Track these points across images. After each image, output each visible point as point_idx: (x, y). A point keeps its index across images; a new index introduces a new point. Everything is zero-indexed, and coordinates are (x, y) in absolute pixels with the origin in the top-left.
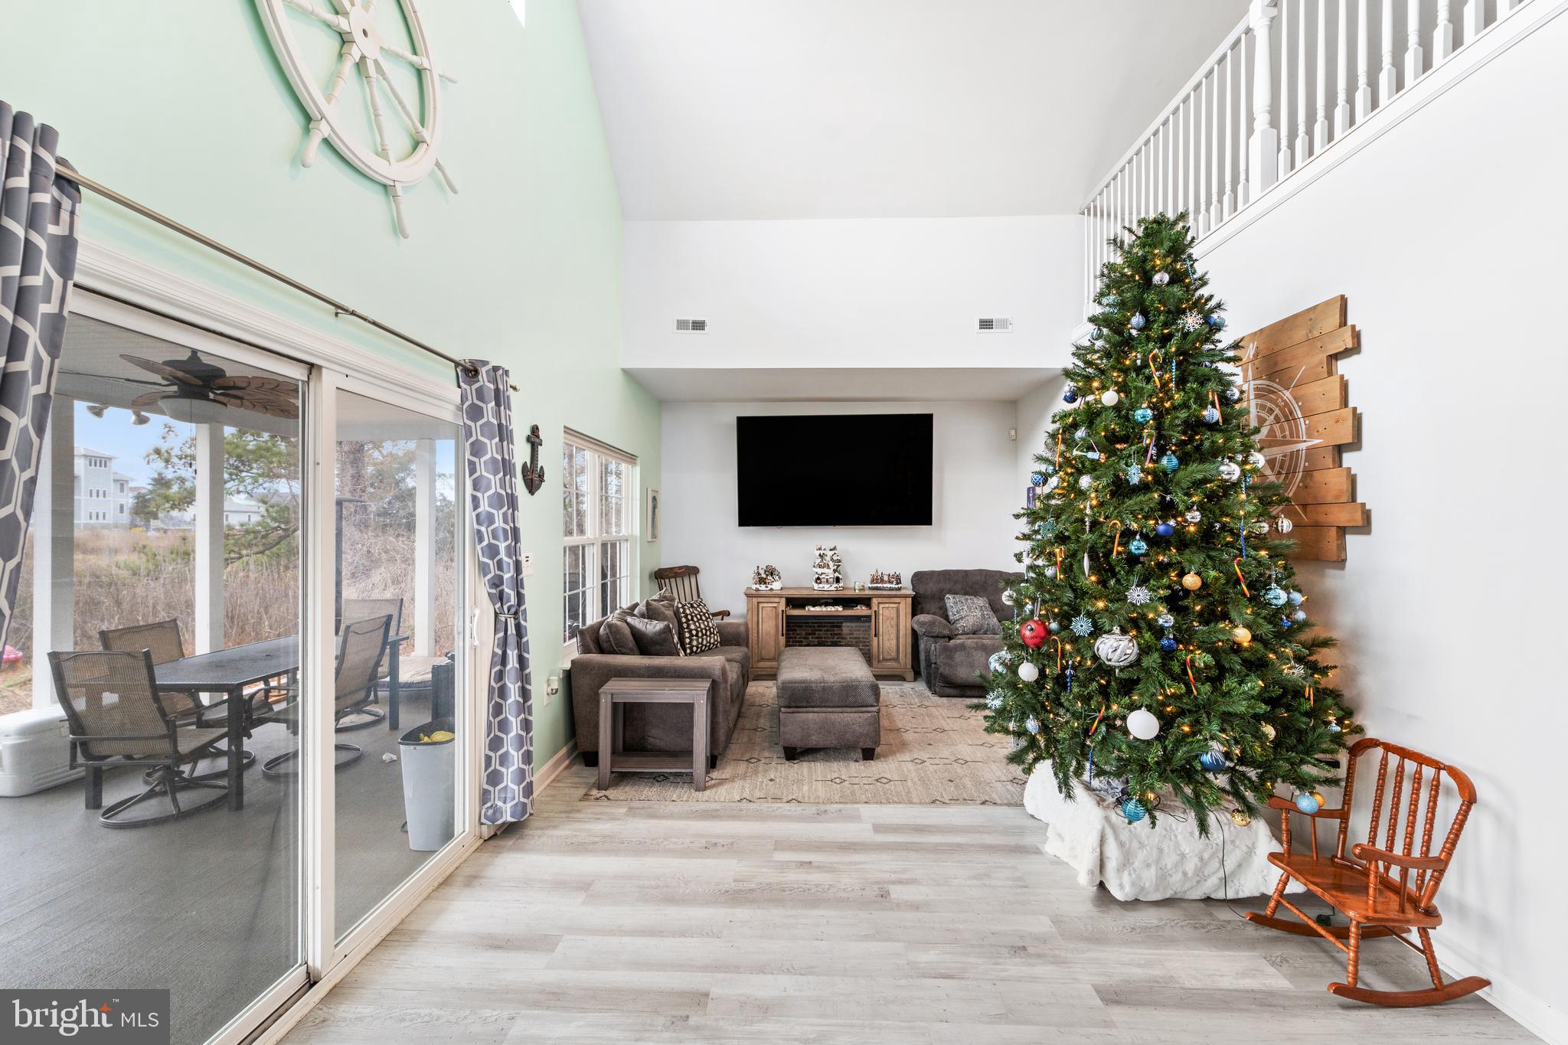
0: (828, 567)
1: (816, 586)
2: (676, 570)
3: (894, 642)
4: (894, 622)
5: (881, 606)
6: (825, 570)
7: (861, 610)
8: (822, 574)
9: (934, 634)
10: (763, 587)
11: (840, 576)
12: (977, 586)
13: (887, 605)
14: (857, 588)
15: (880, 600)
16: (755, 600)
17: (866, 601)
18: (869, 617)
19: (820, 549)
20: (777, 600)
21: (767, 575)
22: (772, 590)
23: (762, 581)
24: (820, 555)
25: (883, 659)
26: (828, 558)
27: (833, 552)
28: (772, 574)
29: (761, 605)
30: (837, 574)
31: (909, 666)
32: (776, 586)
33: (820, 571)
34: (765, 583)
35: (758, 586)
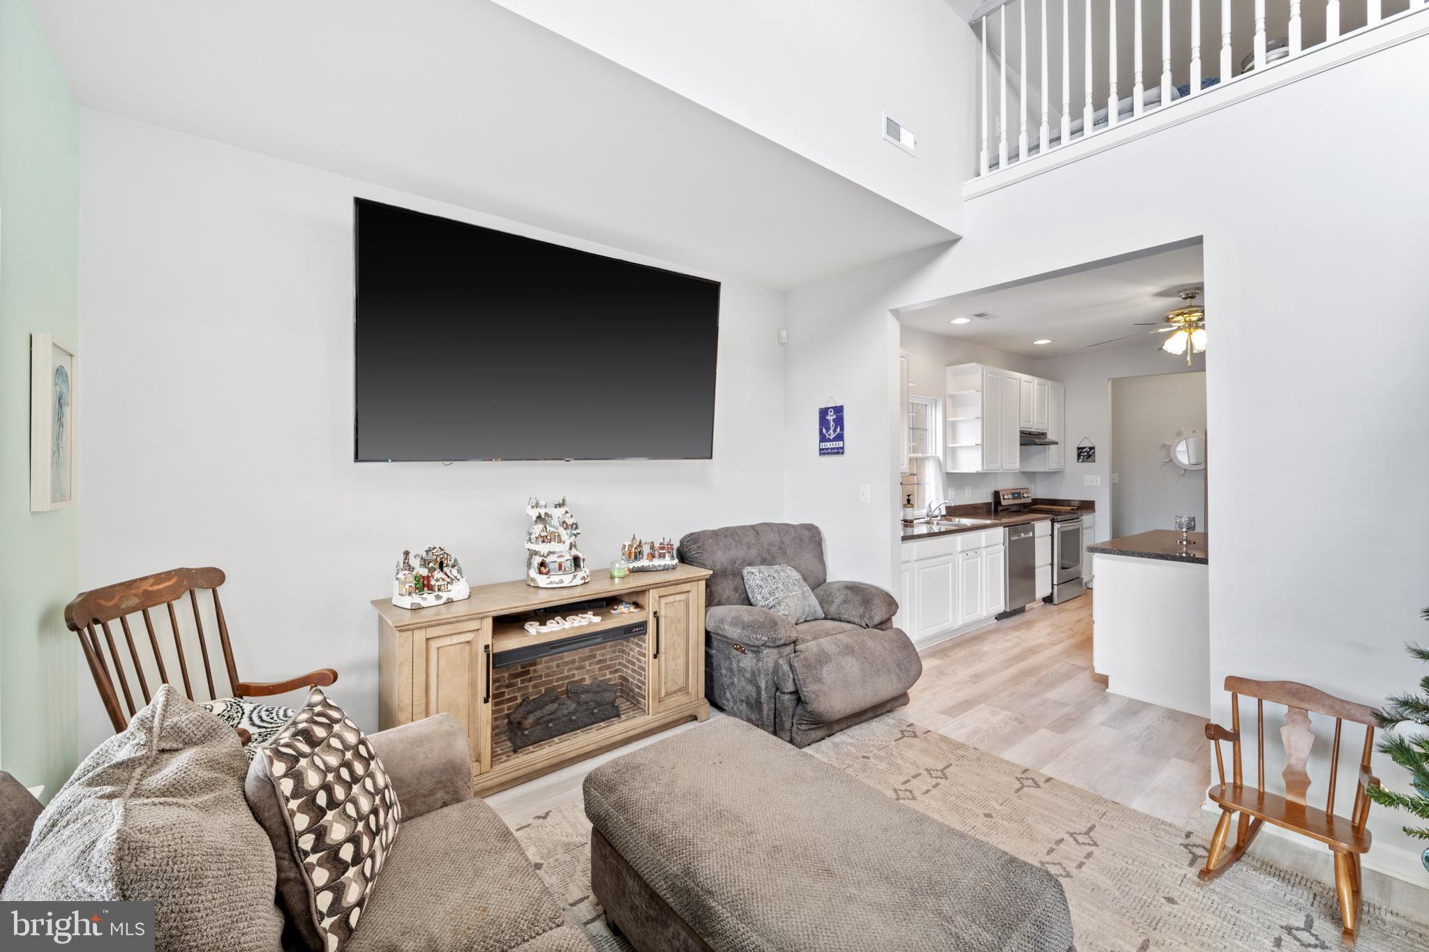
0: (560, 541)
1: (542, 581)
2: (146, 586)
3: (681, 661)
4: (681, 626)
5: (663, 601)
6: (553, 546)
7: (624, 615)
8: (550, 553)
9: (782, 642)
10: (429, 599)
11: (580, 555)
12: (773, 548)
13: (671, 599)
14: (616, 573)
15: (662, 591)
16: (420, 636)
17: (635, 598)
18: (643, 626)
19: (537, 505)
20: (473, 625)
21: (432, 570)
22: (450, 602)
23: (423, 585)
24: (539, 517)
25: (667, 694)
26: (555, 522)
27: (562, 510)
28: (441, 566)
29: (434, 645)
30: (574, 552)
31: (702, 694)
32: (459, 590)
33: (543, 548)
34: (431, 588)
35: (416, 599)
